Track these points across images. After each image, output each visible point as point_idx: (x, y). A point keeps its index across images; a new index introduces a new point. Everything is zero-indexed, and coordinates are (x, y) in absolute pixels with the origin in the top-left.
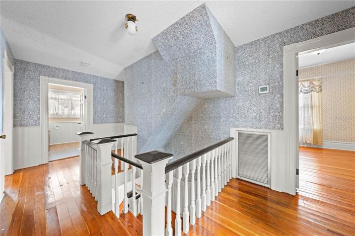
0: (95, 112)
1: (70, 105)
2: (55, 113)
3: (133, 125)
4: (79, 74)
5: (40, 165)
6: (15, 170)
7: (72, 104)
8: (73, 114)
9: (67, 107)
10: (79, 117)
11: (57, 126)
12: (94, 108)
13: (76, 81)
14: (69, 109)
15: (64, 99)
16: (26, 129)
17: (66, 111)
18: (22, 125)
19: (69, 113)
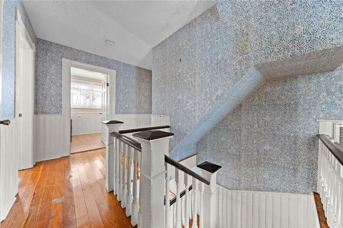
0: (117, 101)
1: (91, 96)
2: (78, 103)
3: (164, 114)
4: (102, 58)
5: (61, 158)
6: (37, 163)
7: (93, 94)
8: (94, 104)
9: (88, 97)
10: (101, 108)
11: (79, 117)
12: (116, 97)
13: (99, 65)
14: (90, 100)
15: (86, 90)
16: (48, 117)
17: (88, 102)
18: (43, 113)
19: (90, 104)
